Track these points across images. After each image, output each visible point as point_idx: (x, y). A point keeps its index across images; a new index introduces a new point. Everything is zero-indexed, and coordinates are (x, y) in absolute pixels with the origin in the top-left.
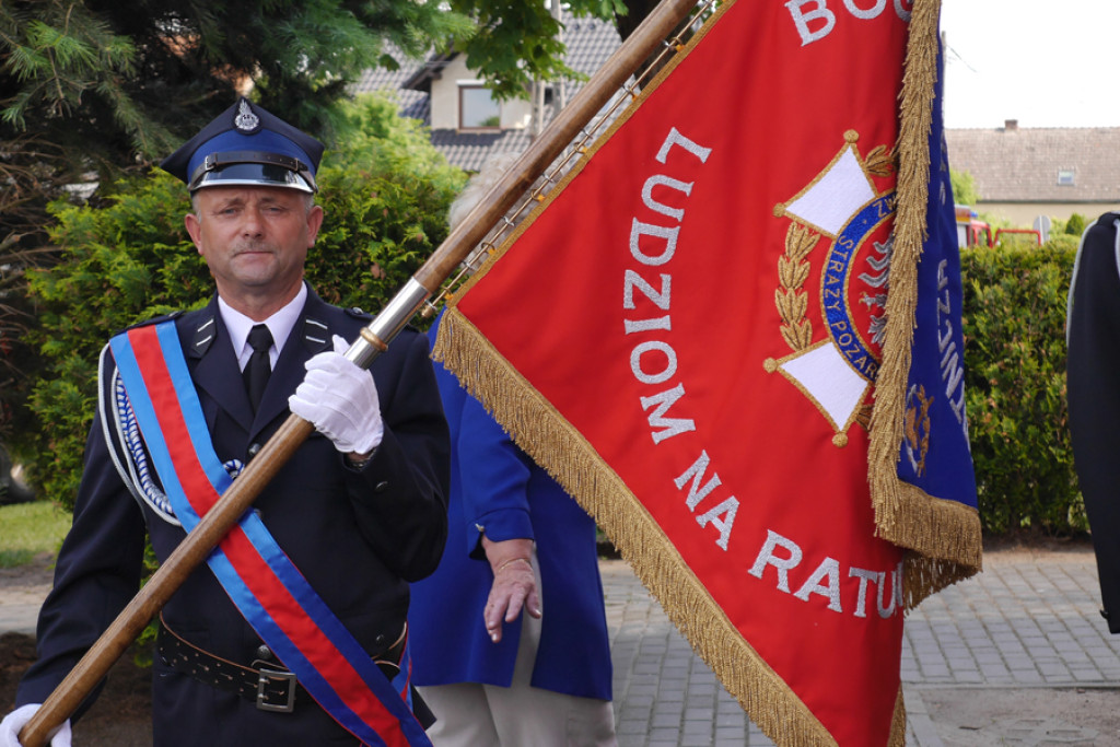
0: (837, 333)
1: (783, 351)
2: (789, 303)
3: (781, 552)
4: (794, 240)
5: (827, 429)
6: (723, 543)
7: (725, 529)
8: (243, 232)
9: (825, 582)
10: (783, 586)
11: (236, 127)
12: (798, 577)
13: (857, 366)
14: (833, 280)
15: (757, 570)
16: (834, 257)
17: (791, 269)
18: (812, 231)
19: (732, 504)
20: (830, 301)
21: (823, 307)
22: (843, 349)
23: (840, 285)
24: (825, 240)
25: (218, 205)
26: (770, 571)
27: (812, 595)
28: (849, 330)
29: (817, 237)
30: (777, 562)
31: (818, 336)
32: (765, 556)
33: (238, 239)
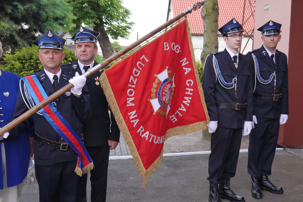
0: (158, 97)
1: (151, 98)
2: (153, 90)
3: (142, 129)
4: (157, 81)
5: (153, 112)
6: (134, 126)
7: (135, 124)
9: (146, 135)
10: (140, 135)
11: (48, 36)
12: (143, 133)
13: (160, 103)
14: (160, 89)
15: (138, 131)
16: (161, 85)
17: (155, 85)
18: (159, 80)
19: (138, 120)
20: (159, 92)
21: (158, 93)
22: (159, 100)
23: (160, 90)
24: (161, 82)
25: (44, 52)
26: (140, 132)
27: (144, 137)
28: (160, 97)
29: (159, 82)
30: (141, 131)
31: (156, 97)
32: (140, 129)
33: (48, 59)
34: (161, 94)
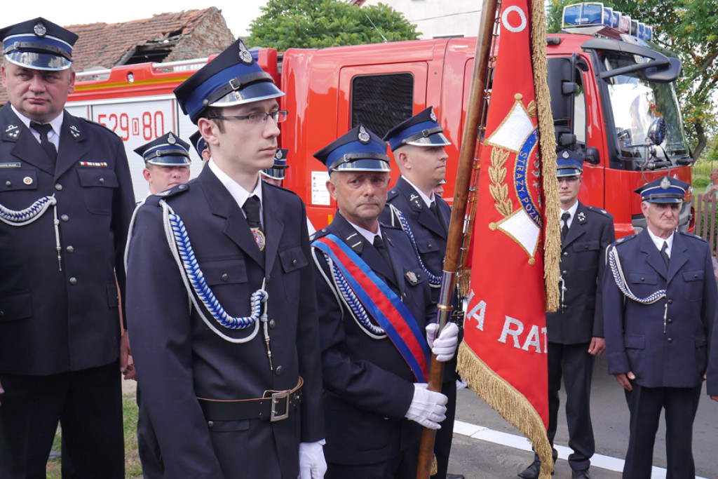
0: (525, 204)
1: (498, 217)
2: (498, 191)
3: (513, 327)
4: (495, 157)
5: (527, 257)
6: (480, 327)
7: (480, 319)
8: (365, 193)
9: (533, 339)
10: (517, 345)
11: (359, 139)
12: (522, 339)
13: (535, 221)
14: (520, 176)
15: (503, 339)
16: (519, 163)
17: (496, 172)
18: (505, 151)
19: (482, 305)
20: (519, 187)
21: (516, 191)
22: (528, 212)
23: (523, 178)
24: (513, 154)
25: (350, 179)
26: (509, 337)
27: (530, 347)
28: (530, 202)
29: (508, 154)
30: (512, 332)
31: (516, 207)
32: (506, 330)
33: (362, 198)
34: (529, 192)
